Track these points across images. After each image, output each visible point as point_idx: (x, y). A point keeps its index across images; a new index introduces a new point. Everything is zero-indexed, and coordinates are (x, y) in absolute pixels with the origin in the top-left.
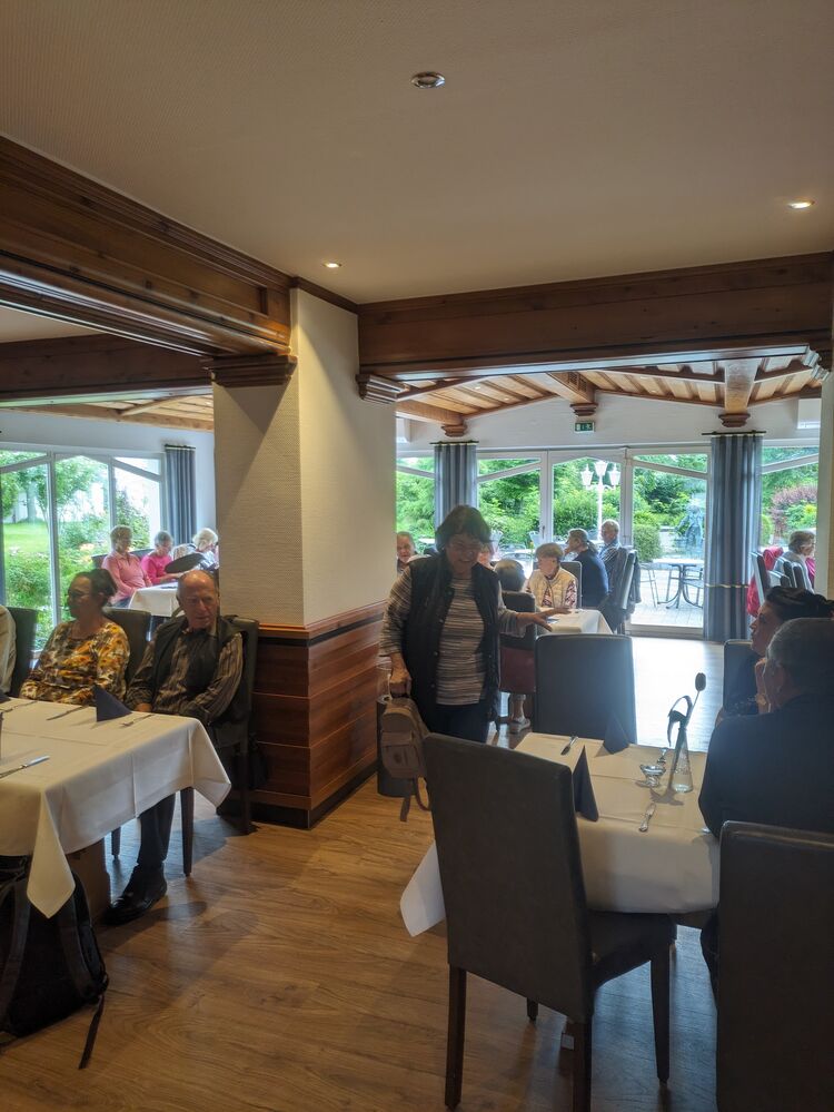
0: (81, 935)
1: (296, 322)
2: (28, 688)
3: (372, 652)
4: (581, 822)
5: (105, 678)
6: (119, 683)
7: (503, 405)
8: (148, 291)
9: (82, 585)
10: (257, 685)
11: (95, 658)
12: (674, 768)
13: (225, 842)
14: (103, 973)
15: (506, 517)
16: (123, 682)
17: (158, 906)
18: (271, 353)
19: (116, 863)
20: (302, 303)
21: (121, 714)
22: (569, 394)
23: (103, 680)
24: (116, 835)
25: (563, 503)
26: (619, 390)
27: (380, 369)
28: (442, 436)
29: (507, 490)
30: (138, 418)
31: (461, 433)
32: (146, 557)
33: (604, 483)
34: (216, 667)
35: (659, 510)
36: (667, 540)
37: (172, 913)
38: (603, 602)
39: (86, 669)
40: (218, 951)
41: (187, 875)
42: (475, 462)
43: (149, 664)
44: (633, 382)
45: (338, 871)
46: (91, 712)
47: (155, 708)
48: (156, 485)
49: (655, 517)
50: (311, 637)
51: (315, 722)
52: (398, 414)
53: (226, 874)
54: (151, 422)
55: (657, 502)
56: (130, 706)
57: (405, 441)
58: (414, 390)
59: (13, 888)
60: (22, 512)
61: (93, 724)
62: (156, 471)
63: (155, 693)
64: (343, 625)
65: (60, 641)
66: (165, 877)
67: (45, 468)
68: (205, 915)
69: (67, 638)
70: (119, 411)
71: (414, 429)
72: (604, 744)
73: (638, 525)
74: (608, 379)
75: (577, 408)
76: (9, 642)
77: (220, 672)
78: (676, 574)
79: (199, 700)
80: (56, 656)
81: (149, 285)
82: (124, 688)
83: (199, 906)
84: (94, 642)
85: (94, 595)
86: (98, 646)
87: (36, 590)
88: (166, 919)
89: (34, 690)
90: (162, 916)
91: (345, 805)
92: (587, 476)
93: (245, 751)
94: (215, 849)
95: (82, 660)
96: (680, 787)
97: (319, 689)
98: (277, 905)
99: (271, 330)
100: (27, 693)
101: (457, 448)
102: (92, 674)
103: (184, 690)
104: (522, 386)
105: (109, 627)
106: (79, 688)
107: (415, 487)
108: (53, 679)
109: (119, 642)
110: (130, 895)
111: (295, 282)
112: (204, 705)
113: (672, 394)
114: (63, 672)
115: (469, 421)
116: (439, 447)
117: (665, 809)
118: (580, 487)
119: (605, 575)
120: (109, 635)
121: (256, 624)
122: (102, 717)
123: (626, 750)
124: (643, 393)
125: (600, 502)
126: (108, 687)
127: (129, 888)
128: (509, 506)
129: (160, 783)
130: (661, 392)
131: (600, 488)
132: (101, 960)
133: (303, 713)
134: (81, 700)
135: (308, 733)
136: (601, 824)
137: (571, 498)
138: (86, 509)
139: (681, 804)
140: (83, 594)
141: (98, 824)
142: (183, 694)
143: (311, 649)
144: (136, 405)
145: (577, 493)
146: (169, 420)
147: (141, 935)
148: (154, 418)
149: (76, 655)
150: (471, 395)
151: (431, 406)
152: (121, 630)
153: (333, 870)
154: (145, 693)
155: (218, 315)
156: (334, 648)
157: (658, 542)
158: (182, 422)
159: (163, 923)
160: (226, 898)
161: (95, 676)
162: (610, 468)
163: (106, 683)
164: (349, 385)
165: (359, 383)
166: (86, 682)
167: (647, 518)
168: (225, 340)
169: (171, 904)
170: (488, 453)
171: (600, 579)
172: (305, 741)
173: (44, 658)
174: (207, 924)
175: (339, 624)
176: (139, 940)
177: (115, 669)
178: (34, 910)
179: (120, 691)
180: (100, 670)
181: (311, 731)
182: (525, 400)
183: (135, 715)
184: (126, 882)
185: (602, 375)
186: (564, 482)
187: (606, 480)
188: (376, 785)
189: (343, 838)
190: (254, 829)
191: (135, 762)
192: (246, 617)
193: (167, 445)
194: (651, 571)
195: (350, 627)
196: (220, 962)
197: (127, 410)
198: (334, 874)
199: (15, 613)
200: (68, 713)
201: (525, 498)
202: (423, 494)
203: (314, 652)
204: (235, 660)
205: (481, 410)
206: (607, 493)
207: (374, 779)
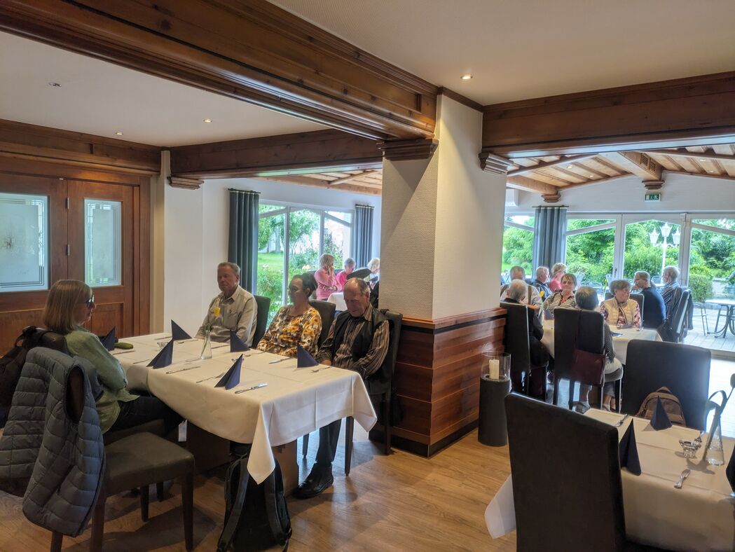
0: (278, 500)
1: (439, 118)
2: (262, 344)
3: (480, 343)
4: (625, 474)
5: (306, 342)
6: (314, 346)
7: (589, 181)
8: (344, 95)
9: (298, 283)
10: (399, 357)
11: (301, 329)
12: (708, 446)
13: (372, 458)
14: (289, 527)
15: (588, 264)
16: (316, 346)
17: (327, 491)
18: (421, 138)
19: (305, 460)
20: (445, 104)
21: (312, 364)
22: (642, 172)
23: (304, 343)
24: (306, 438)
25: (634, 255)
26: (682, 170)
27: (496, 149)
28: (542, 202)
29: (591, 245)
30: (342, 186)
31: (556, 200)
32: (339, 274)
33: (668, 242)
34: (372, 341)
35: (713, 266)
36: (718, 288)
37: (335, 497)
38: (660, 327)
39: (295, 335)
40: (361, 526)
41: (347, 475)
42: (565, 220)
43: (332, 337)
44: (694, 163)
45: (446, 489)
46: (295, 361)
47: (333, 364)
48: (349, 229)
49: (709, 270)
50: (436, 328)
51: (436, 386)
52: (508, 185)
53: (371, 478)
54: (349, 190)
55: (712, 259)
56: (319, 360)
57: (515, 205)
58: (522, 168)
59: (240, 462)
60: (273, 247)
61: (295, 368)
62: (349, 221)
63: (334, 355)
64: (459, 323)
65: (282, 316)
66: (333, 474)
67: (284, 216)
68: (355, 502)
69: (287, 315)
70: (329, 182)
71: (521, 197)
72: (651, 423)
73: (694, 274)
74: (673, 162)
75: (648, 183)
76: (253, 316)
77: (374, 344)
78: (724, 312)
79: (362, 361)
80: (279, 325)
81: (346, 92)
82: (317, 350)
83: (353, 496)
84: (301, 319)
85: (304, 290)
86: (303, 322)
87: (275, 290)
88: (331, 500)
89: (265, 346)
90: (329, 498)
91: (454, 446)
92: (654, 236)
93: (388, 399)
94: (366, 461)
95: (293, 329)
96: (712, 461)
97: (440, 364)
98: (402, 504)
99: (424, 122)
100: (261, 348)
101: (553, 211)
102: (297, 338)
103: (351, 355)
104: (604, 167)
105: (311, 311)
106: (290, 347)
107: (522, 240)
108: (276, 340)
109: (316, 320)
110: (311, 481)
111: (440, 90)
112: (364, 365)
113: (727, 174)
114: (282, 336)
115: (562, 192)
116: (539, 209)
117: (697, 475)
118: (648, 245)
119: (664, 307)
120: (310, 316)
121: (400, 316)
122: (301, 365)
123: (669, 429)
124: (703, 172)
125: (664, 255)
126: (307, 348)
127: (309, 477)
128: (591, 257)
129: (333, 411)
130: (717, 172)
131: (664, 246)
132: (289, 518)
133: (428, 378)
134: (291, 354)
135: (431, 393)
136: (642, 478)
137: (640, 251)
138: (308, 245)
139: (713, 473)
140: (298, 289)
141: (292, 430)
142: (351, 357)
143: (436, 336)
144: (339, 178)
145: (646, 249)
146: (359, 189)
147: (315, 508)
148: (349, 187)
149: (290, 326)
150: (564, 172)
151: (535, 181)
152: (318, 313)
153: (442, 488)
154: (328, 354)
155: (388, 111)
156: (452, 337)
157: (711, 288)
158: (367, 190)
159: (328, 503)
160: (369, 493)
161: (300, 340)
162: (673, 231)
163: (306, 345)
164: (474, 160)
165: (481, 159)
166: (294, 344)
167: (702, 270)
168: (391, 128)
169: (335, 491)
170: (576, 215)
171: (660, 310)
172: (429, 399)
173: (273, 326)
174: (356, 508)
175: (456, 321)
176: (314, 510)
177: (312, 337)
178: (251, 479)
179: (314, 352)
180: (303, 336)
181: (433, 393)
182: (607, 177)
183: (321, 366)
184: (309, 473)
185: (668, 158)
186: (636, 241)
187: (670, 240)
188: (477, 435)
189: (451, 468)
190: (392, 452)
191: (318, 394)
192: (394, 311)
193: (357, 205)
194: (703, 310)
195: (463, 324)
196: (362, 534)
197: (334, 181)
198: (443, 491)
199: (258, 299)
200: (281, 361)
201: (604, 251)
202: (527, 245)
203: (438, 338)
204: (384, 338)
205: (572, 184)
206: (670, 250)
207: (476, 431)
